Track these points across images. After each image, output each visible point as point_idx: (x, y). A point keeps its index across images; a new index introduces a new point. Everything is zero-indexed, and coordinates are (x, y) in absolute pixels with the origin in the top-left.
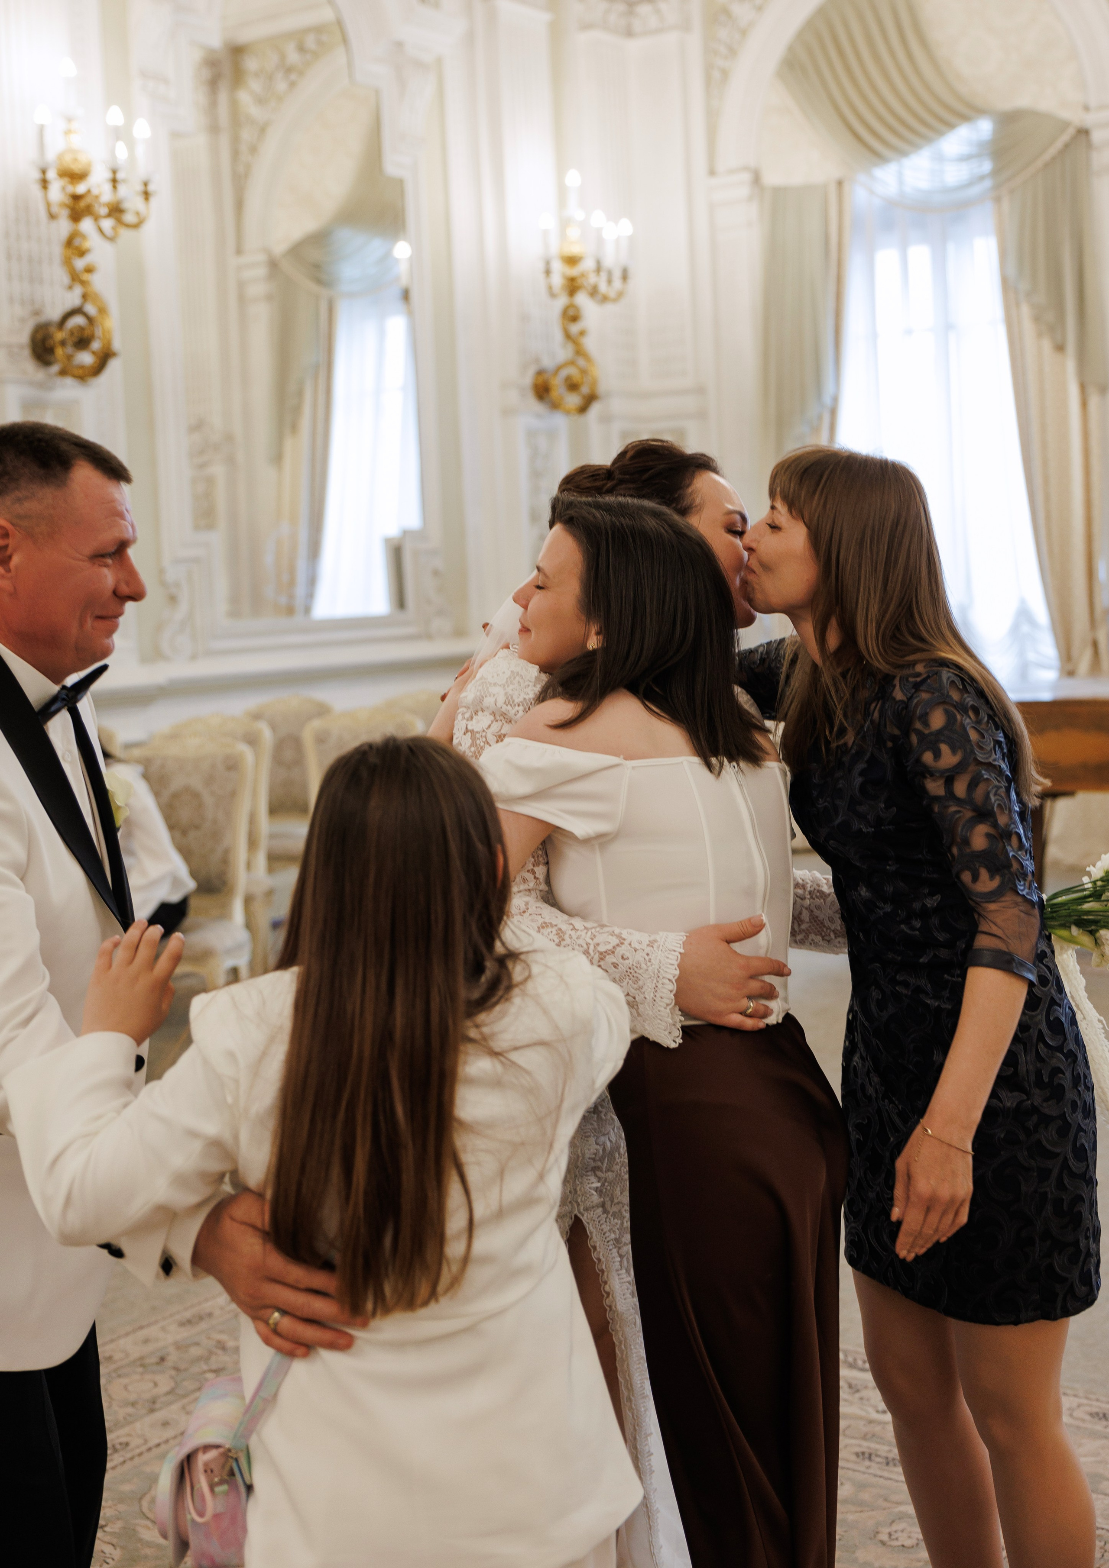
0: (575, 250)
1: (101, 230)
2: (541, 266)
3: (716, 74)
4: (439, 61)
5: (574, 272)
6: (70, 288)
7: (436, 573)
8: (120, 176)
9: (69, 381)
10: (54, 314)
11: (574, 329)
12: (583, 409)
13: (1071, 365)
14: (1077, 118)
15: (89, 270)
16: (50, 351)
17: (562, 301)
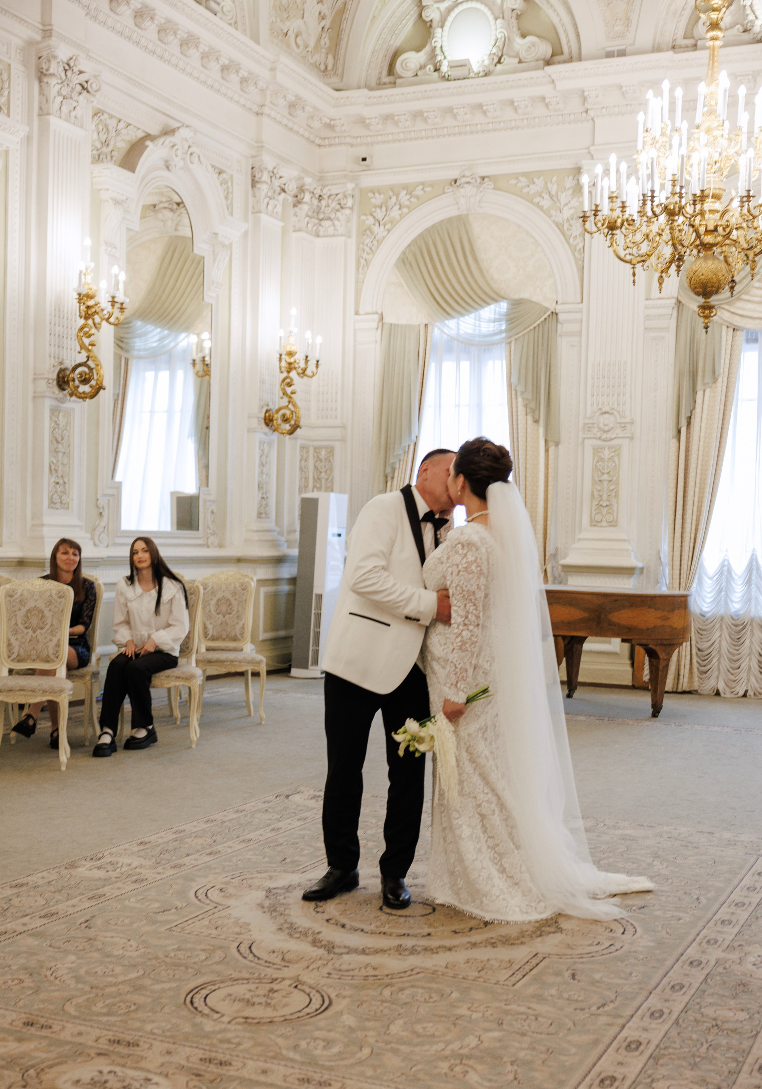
0: (293, 349)
1: (94, 324)
2: (278, 356)
3: (363, 261)
4: (231, 244)
5: (292, 360)
6: (80, 353)
7: (212, 512)
8: (116, 300)
9: (74, 398)
10: (69, 364)
11: (289, 390)
12: (291, 432)
13: (541, 430)
14: (552, 307)
15: (92, 345)
16: (67, 383)
17: (285, 374)
